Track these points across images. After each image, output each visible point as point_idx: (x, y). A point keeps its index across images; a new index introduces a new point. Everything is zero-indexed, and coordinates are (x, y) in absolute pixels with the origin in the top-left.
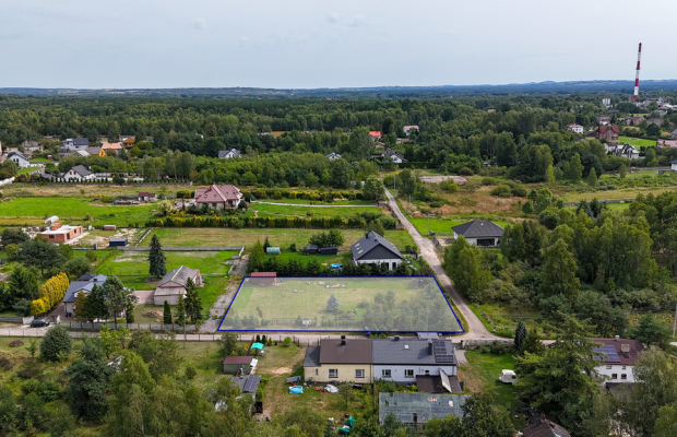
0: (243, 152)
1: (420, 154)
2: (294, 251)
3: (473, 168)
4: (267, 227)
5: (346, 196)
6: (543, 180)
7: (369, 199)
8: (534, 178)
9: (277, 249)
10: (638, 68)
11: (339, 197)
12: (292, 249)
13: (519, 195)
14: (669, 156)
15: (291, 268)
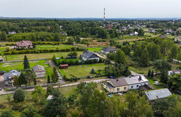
0: (17, 32)
1: (71, 32)
2: (63, 58)
3: (87, 36)
4: (47, 52)
5: (62, 43)
6: (106, 38)
7: (70, 44)
8: (104, 37)
9: (58, 58)
10: (104, 14)
11: (60, 43)
12: (62, 58)
13: (104, 42)
14: (129, 32)
15: (70, 63)
